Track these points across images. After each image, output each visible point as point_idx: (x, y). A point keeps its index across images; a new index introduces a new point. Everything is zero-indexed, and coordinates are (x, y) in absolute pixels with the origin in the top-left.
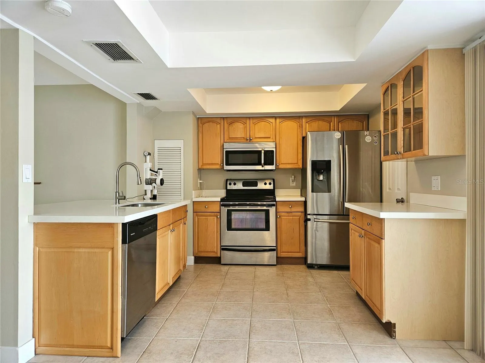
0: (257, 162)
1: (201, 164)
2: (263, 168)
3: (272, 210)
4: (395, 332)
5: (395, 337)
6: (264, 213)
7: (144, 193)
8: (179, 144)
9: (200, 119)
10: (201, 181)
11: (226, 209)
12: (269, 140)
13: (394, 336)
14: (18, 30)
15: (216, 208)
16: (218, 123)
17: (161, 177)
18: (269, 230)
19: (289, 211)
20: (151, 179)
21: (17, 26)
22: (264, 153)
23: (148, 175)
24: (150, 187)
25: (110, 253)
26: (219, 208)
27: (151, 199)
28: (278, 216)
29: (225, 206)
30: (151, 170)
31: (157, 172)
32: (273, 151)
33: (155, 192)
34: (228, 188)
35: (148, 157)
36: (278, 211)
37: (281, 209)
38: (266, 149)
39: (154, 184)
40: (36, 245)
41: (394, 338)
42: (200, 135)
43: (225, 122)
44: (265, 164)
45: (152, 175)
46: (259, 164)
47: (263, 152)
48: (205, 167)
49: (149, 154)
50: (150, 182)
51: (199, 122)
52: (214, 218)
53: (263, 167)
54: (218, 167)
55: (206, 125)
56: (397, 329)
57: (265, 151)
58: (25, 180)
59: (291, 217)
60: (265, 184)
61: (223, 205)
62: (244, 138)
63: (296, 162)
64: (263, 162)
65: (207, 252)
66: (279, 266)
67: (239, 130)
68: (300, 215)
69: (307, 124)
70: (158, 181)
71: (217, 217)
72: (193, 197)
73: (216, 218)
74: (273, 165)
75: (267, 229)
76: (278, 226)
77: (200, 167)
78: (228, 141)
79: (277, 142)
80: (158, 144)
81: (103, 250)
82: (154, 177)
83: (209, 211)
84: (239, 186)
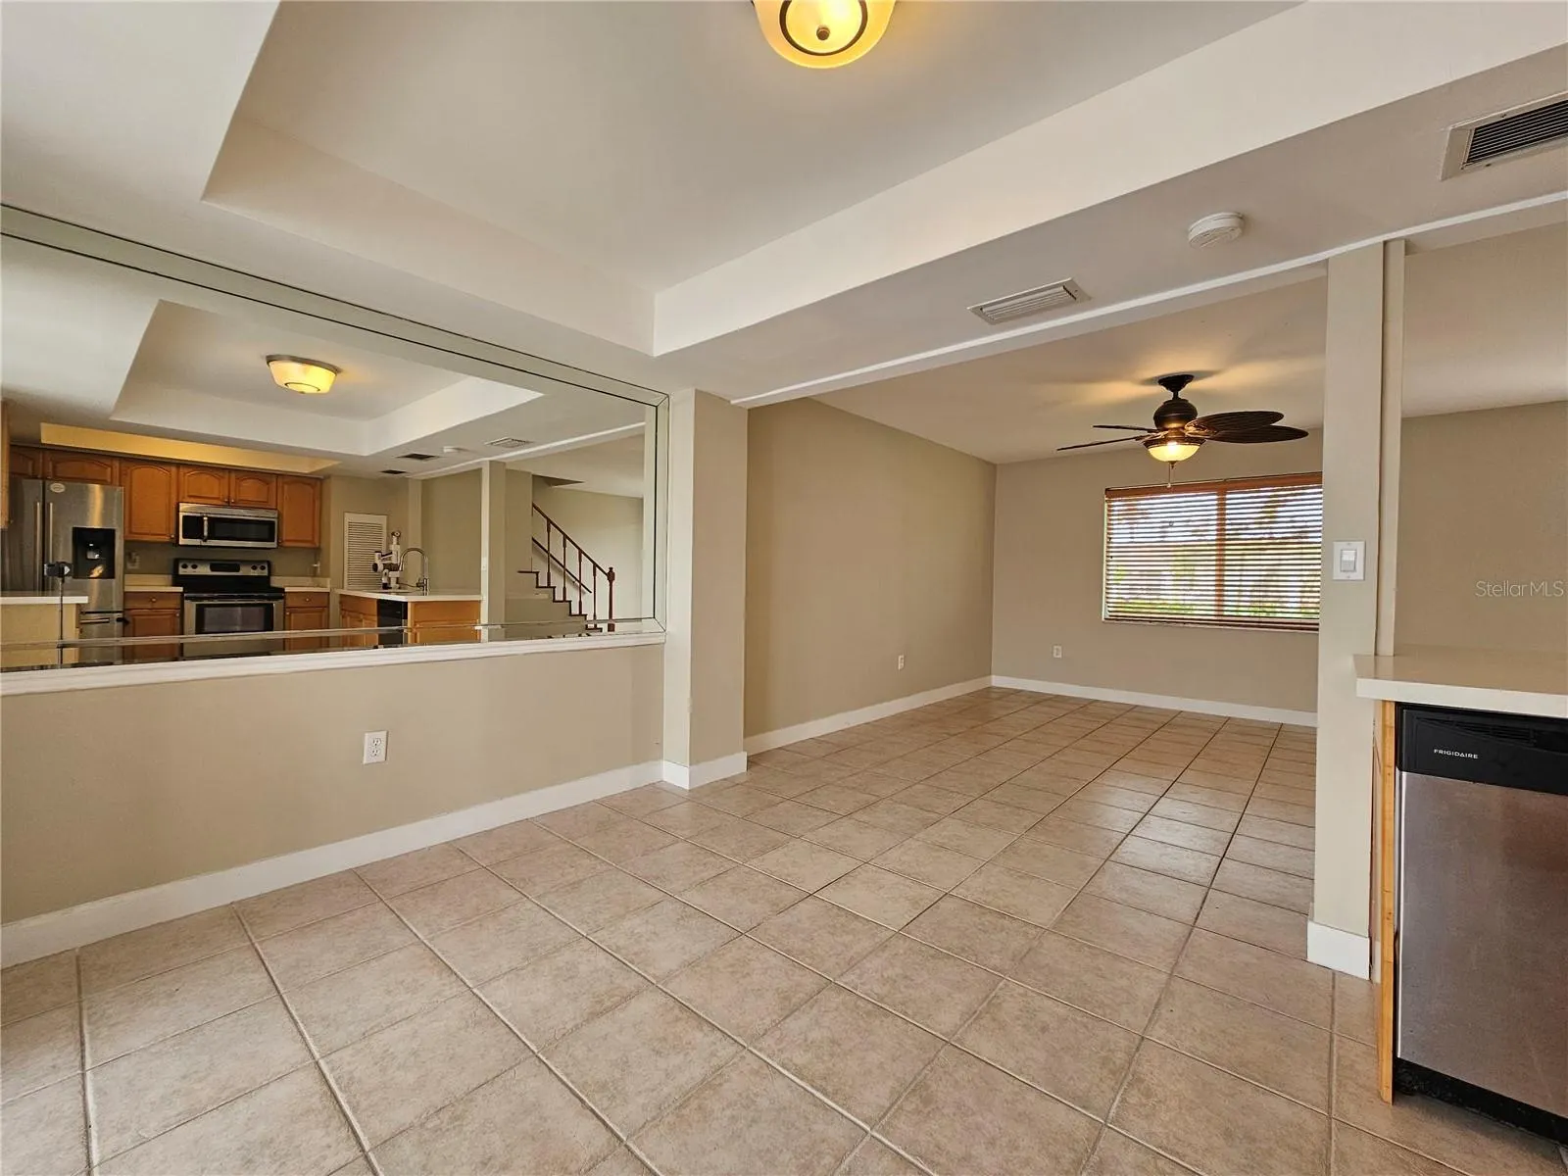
64: (206, 534)
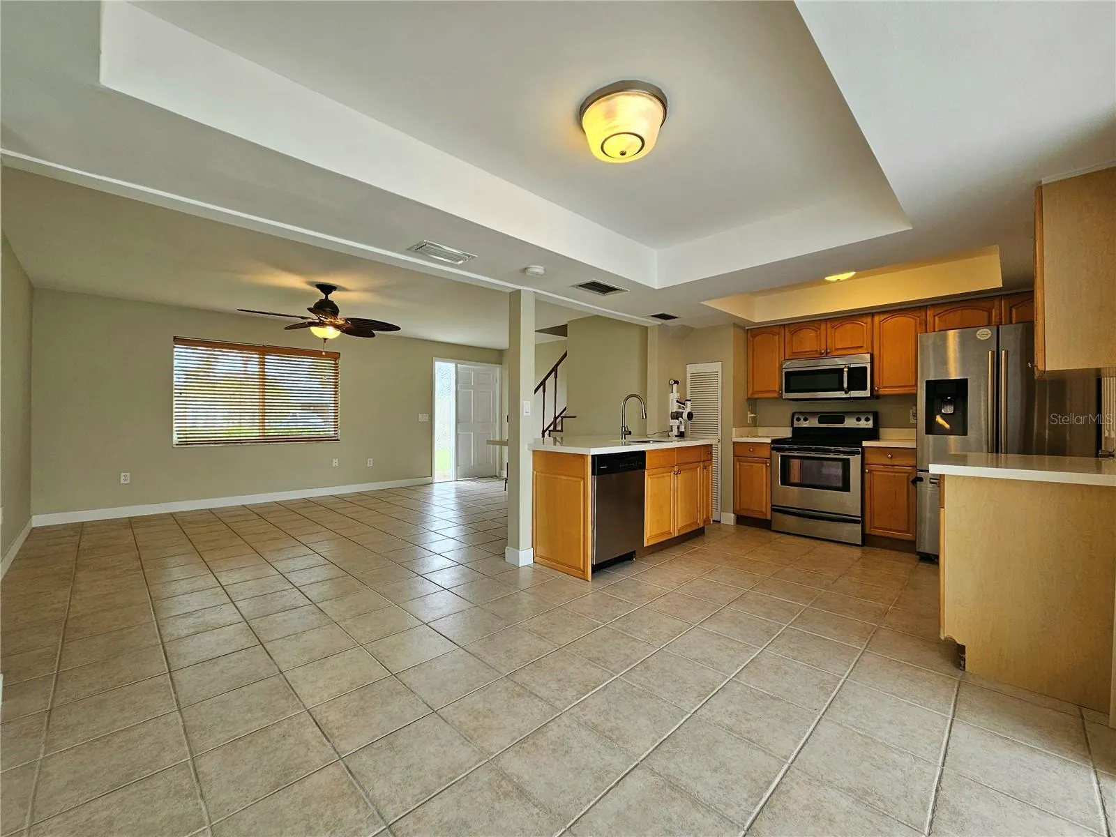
0: (837, 386)
1: (750, 391)
2: (848, 396)
3: (855, 461)
4: (965, 660)
5: (964, 667)
6: (840, 464)
7: (669, 429)
8: (716, 367)
9: (749, 331)
10: (753, 415)
11: (779, 454)
12: (860, 351)
13: (963, 665)
14: (520, 290)
15: (766, 453)
16: (775, 334)
17: (688, 410)
18: (849, 491)
19: (889, 463)
20: (677, 413)
21: (519, 287)
22: (848, 372)
23: (674, 408)
24: (676, 422)
25: (582, 482)
26: (769, 453)
27: (676, 436)
28: (867, 471)
29: (778, 450)
30: (677, 401)
31: (684, 404)
32: (866, 368)
33: (682, 429)
34: (795, 426)
35: (675, 386)
36: (866, 462)
37: (870, 458)
38: (852, 366)
39: (680, 419)
40: (534, 469)
41: (962, 668)
42: (750, 353)
43: (787, 331)
44: (850, 388)
45: (680, 407)
46: (841, 389)
47: (846, 369)
48: (756, 396)
49: (676, 382)
50: (676, 416)
51: (749, 335)
52: (762, 467)
53: (846, 393)
54: (775, 395)
55: (758, 338)
56: (968, 655)
57: (849, 368)
58: (525, 414)
59: (893, 474)
60: (859, 420)
61: (773, 449)
62: (817, 351)
63: (914, 384)
64: (845, 385)
65: (753, 511)
66: (865, 548)
67: (809, 341)
68: (910, 471)
69: (937, 318)
70: (685, 415)
71: (766, 465)
72: (734, 436)
73: (764, 466)
74: (865, 389)
75: (846, 487)
76: (867, 486)
77: (749, 396)
78: (791, 358)
79: (876, 353)
80: (691, 369)
81: (575, 479)
82: (681, 410)
83: (756, 456)
84: (813, 423)
